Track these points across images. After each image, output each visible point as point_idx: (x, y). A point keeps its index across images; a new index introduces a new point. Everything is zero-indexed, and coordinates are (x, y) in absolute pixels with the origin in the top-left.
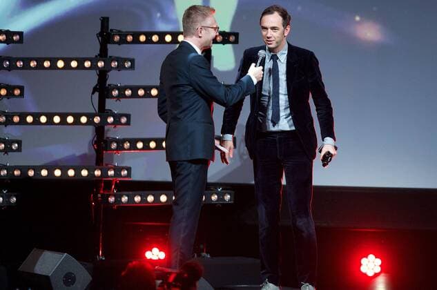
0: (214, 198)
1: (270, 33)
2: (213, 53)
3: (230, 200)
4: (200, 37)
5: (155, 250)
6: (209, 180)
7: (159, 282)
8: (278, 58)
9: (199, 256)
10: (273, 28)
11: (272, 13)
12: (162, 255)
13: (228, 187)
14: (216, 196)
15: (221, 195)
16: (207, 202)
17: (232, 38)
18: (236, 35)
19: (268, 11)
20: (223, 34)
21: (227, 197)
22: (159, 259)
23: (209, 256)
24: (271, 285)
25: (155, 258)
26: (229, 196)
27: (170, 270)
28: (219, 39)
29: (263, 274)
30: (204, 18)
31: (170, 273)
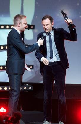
0: (25, 88)
1: (46, 27)
2: (25, 33)
3: (31, 89)
4: (19, 27)
5: (2, 109)
6: (23, 82)
7: (4, 121)
8: (50, 34)
9: (19, 111)
10: (47, 25)
11: (46, 19)
12: (5, 110)
13: (30, 84)
14: (26, 88)
15: (28, 87)
16: (22, 90)
17: (32, 27)
18: (34, 26)
19: (44, 18)
20: (29, 25)
21: (30, 88)
22: (4, 112)
23: (23, 111)
24: (47, 122)
25: (2, 111)
26: (31, 88)
27: (9, 116)
28: (27, 27)
29: (44, 117)
30: (21, 19)
31: (9, 117)
